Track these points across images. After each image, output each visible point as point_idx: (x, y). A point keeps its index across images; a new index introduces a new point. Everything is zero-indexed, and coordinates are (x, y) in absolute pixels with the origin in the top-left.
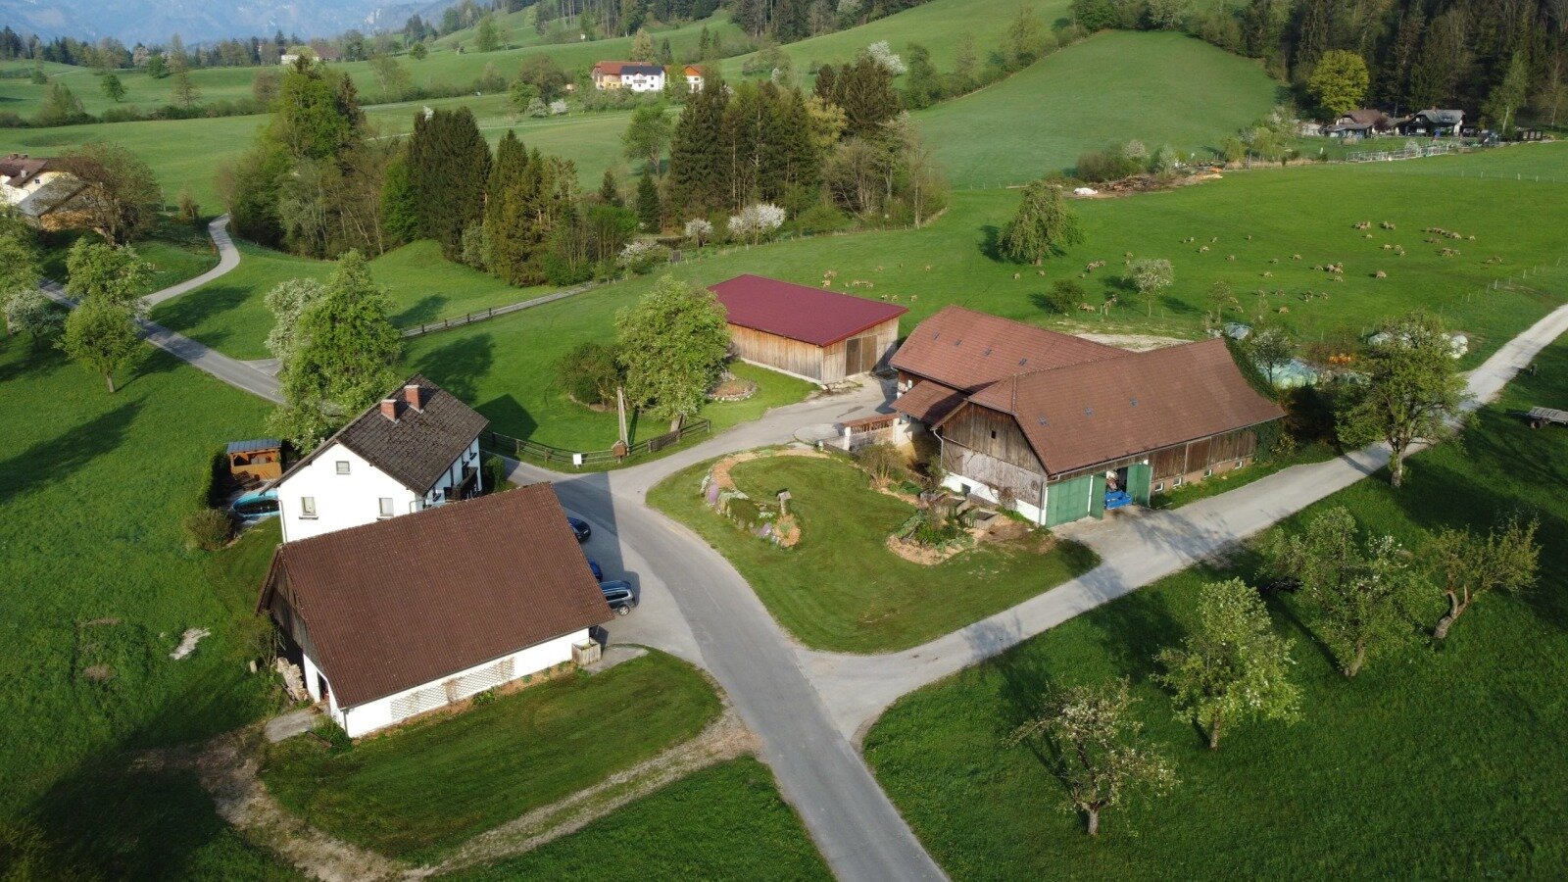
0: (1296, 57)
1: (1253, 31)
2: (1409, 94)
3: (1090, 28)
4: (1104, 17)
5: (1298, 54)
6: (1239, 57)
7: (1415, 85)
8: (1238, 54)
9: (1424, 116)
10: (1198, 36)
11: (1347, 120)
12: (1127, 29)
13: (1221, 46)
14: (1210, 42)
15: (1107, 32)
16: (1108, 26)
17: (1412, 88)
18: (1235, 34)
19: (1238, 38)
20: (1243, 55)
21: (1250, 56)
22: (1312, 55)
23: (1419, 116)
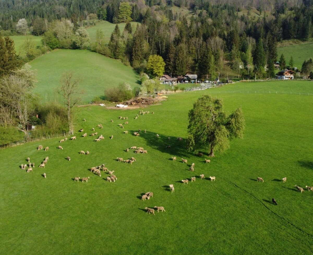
0: (132, 58)
1: (115, 50)
2: (176, 70)
3: (51, 48)
4: (56, 44)
5: (133, 57)
6: (112, 59)
7: (178, 67)
8: (111, 57)
9: (188, 76)
10: (94, 51)
11: (163, 78)
12: (66, 49)
13: (104, 55)
14: (99, 53)
15: (57, 50)
16: (57, 47)
17: (177, 68)
18: (108, 51)
19: (110, 52)
20: (112, 58)
21: (115, 58)
22: (138, 58)
23: (186, 77)
